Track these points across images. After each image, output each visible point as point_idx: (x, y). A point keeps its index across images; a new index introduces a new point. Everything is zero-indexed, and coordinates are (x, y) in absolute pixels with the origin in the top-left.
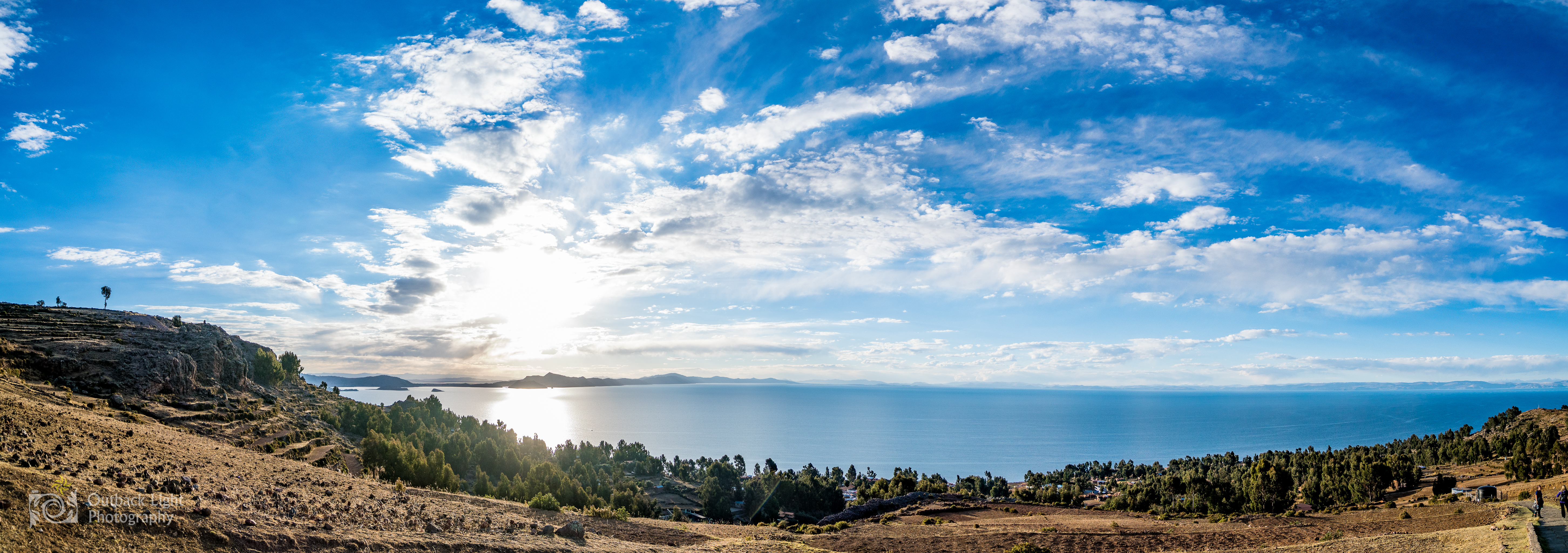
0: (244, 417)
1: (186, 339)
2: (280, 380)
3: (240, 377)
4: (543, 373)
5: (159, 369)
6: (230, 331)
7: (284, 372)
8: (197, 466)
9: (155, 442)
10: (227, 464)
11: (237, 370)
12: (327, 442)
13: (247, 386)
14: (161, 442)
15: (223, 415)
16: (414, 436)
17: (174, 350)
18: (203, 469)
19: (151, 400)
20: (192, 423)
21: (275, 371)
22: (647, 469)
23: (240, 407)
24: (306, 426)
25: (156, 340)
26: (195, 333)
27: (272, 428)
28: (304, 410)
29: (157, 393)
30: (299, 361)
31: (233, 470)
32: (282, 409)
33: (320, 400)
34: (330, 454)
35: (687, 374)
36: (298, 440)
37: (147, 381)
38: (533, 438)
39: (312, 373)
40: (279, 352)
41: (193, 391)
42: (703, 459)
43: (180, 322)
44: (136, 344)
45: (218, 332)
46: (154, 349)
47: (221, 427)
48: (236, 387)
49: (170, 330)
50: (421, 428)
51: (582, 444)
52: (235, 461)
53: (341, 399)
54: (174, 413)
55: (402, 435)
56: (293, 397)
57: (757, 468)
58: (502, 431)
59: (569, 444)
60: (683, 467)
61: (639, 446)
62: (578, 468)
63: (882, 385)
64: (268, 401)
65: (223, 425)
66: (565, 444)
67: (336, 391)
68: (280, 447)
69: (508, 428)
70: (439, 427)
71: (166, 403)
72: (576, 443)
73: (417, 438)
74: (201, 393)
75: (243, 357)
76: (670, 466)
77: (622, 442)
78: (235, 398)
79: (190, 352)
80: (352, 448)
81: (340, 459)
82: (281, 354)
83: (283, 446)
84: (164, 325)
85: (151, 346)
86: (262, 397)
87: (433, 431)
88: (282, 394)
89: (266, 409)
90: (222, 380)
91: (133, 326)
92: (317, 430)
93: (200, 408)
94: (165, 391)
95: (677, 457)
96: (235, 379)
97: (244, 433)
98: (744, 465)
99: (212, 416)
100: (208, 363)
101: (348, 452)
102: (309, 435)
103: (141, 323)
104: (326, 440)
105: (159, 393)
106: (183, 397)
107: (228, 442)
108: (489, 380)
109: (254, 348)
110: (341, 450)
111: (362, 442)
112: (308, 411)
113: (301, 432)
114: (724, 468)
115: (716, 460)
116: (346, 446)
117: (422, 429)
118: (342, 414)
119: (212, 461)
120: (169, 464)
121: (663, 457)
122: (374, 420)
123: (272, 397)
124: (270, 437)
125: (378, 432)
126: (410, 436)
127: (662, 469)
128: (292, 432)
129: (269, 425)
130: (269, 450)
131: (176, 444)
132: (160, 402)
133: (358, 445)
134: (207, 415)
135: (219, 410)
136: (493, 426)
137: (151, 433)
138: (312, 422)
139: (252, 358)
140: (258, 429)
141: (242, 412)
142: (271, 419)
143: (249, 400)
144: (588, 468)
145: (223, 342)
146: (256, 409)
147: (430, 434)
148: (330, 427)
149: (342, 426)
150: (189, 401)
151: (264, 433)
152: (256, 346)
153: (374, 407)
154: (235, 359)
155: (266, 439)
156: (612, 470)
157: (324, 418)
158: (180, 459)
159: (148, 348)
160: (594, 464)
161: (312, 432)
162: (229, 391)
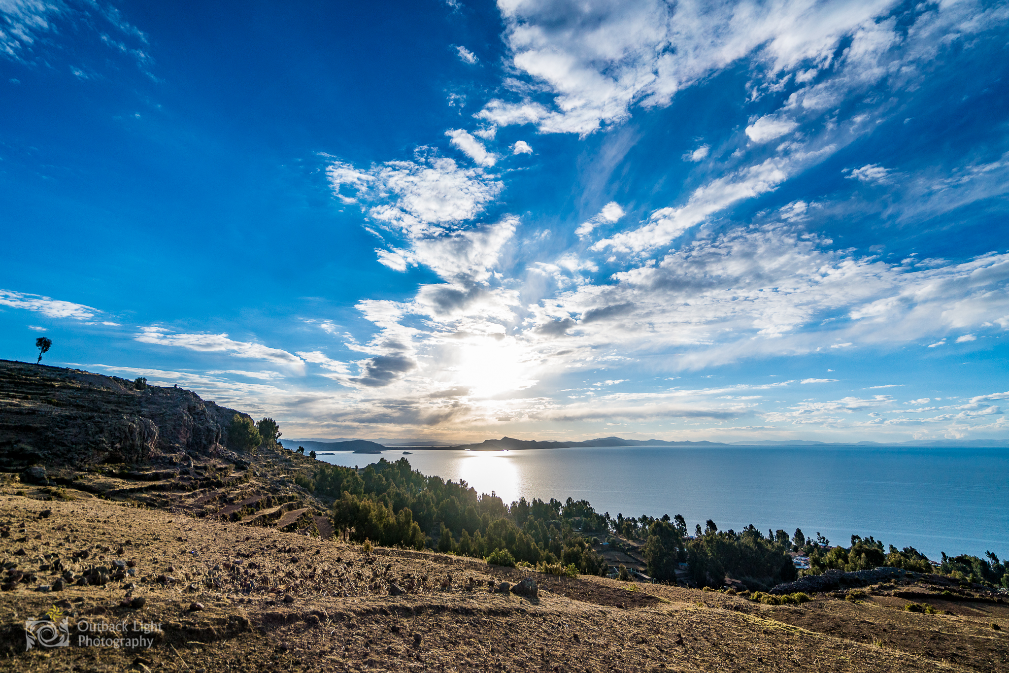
0: (210, 484)
1: (150, 403)
2: (256, 445)
3: (210, 443)
4: (499, 437)
5: (107, 435)
6: (204, 397)
7: (261, 438)
8: (139, 545)
9: (84, 522)
10: (180, 539)
11: (208, 436)
12: (300, 505)
13: (218, 453)
14: (93, 521)
15: (185, 484)
16: (385, 496)
17: (131, 414)
18: (146, 547)
19: (90, 471)
20: (144, 495)
21: (251, 436)
22: (593, 525)
23: (207, 475)
24: (279, 490)
25: (109, 402)
26: (162, 397)
27: (242, 494)
28: (279, 474)
29: (99, 464)
30: (278, 427)
31: (187, 544)
32: (255, 474)
33: (296, 464)
34: (302, 518)
35: (626, 438)
36: (269, 506)
37: (87, 449)
38: (491, 495)
39: (290, 438)
40: (257, 418)
41: (150, 458)
42: (645, 517)
43: (145, 384)
44: (77, 406)
45: (191, 397)
46: (104, 413)
47: (181, 497)
48: (206, 453)
49: (130, 392)
50: (391, 488)
51: (535, 501)
52: (191, 534)
53: (317, 462)
54: (121, 485)
55: (373, 495)
56: (268, 462)
57: (699, 529)
58: (464, 490)
59: (523, 501)
60: (627, 525)
61: (585, 503)
62: (531, 523)
63: (820, 445)
64: (240, 466)
65: (184, 494)
66: (518, 501)
67: (313, 455)
68: (248, 514)
69: (469, 486)
70: (408, 487)
71: (111, 474)
72: (529, 501)
73: (387, 498)
74: (160, 461)
75: (217, 422)
76: (613, 522)
77: (570, 499)
78: (202, 465)
79: (152, 417)
80: (324, 511)
81: (311, 522)
82: (259, 420)
83: (252, 513)
84: (123, 387)
85: (100, 409)
86: (234, 463)
87: (402, 490)
88: (256, 460)
89: (237, 475)
90: (188, 446)
91: (79, 386)
92: (290, 494)
93: (156, 477)
94: (113, 459)
95: (620, 515)
96: (205, 445)
97: (209, 501)
98: (685, 525)
99: (171, 485)
100: (174, 429)
101: (320, 514)
102: (281, 500)
103: (90, 383)
104: (298, 504)
105: (103, 462)
106: (136, 466)
107: (186, 513)
108: (454, 444)
109: (231, 414)
110: (313, 513)
111: (335, 504)
112: (283, 476)
113: (273, 497)
114: (665, 527)
115: (657, 519)
116: (318, 509)
117: (393, 489)
118: (317, 477)
119: (161, 538)
120: (97, 547)
121: (607, 514)
122: (348, 482)
123: (245, 463)
124: (238, 504)
125: (351, 493)
126: (381, 496)
127: (607, 525)
128: (263, 497)
129: (238, 491)
130: (235, 518)
131: (115, 521)
132: (103, 473)
133: (330, 508)
134: (165, 485)
135: (182, 479)
136: (457, 485)
137: (80, 511)
138: (286, 486)
139: (227, 423)
140: (225, 496)
141: (209, 479)
142: (241, 486)
143: (219, 466)
144: (540, 523)
145: (195, 407)
146: (225, 476)
147: (400, 494)
148: (304, 491)
149: (315, 489)
150: (143, 470)
151: (232, 500)
152: (233, 412)
153: (348, 469)
154: (207, 424)
155: (233, 506)
156: (562, 526)
157: (299, 481)
158: (116, 539)
159: (96, 411)
160: (545, 520)
161: (285, 496)
162: (196, 458)
